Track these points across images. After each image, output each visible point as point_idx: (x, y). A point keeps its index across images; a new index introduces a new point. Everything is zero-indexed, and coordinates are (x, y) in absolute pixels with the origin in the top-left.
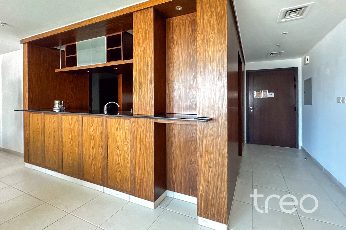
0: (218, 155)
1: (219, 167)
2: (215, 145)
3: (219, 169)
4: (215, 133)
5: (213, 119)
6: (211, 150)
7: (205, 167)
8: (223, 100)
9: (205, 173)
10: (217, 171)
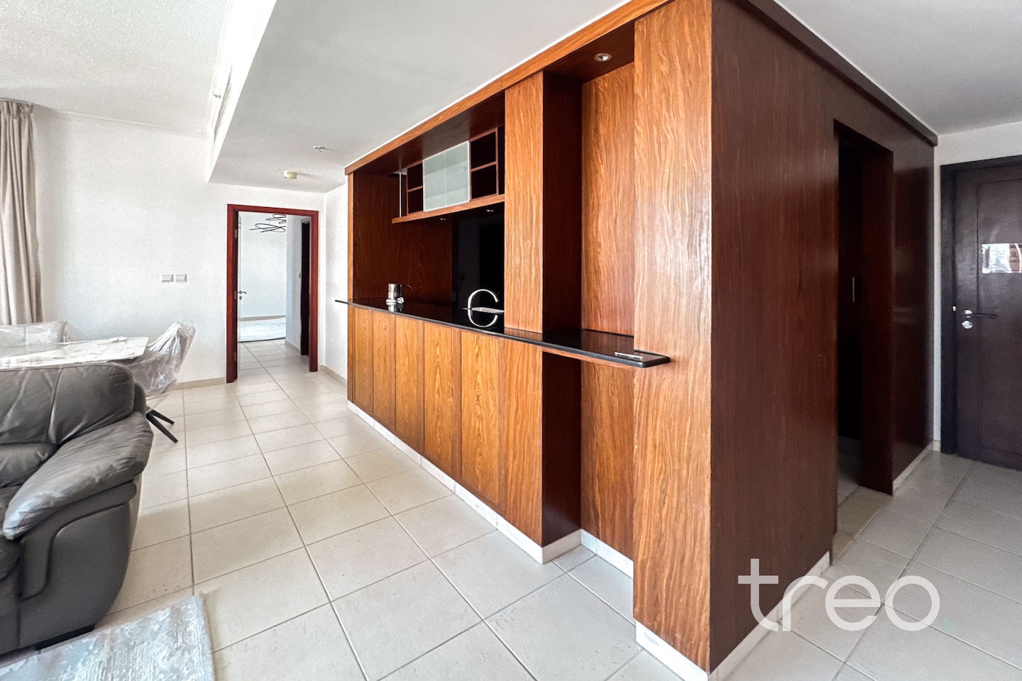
0: (685, 466)
1: (686, 500)
2: (678, 435)
3: (688, 506)
4: (678, 401)
5: (674, 361)
6: (668, 449)
7: (651, 490)
8: (700, 308)
9: (653, 508)
10: (684, 510)
